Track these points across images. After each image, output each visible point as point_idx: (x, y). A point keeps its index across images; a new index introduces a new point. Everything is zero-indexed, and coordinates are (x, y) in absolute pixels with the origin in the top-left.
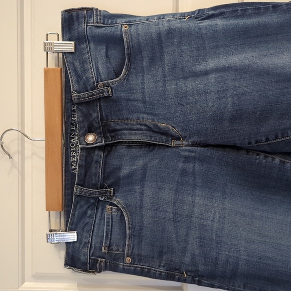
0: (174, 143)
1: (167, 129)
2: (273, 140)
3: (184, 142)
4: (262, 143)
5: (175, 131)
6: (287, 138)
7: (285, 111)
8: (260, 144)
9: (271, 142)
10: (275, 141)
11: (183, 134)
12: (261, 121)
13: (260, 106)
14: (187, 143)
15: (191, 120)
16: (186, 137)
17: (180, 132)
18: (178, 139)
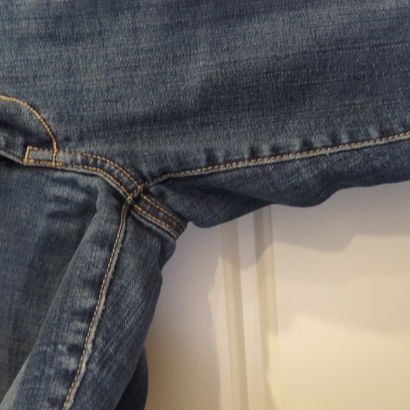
0: (32, 156)
1: (12, 110)
2: (326, 147)
3: (61, 154)
4: (291, 157)
5: (38, 119)
6: (366, 144)
7: (363, 68)
8: (285, 158)
9: (318, 153)
10: (330, 150)
11: (61, 130)
12: (291, 99)
13: (291, 52)
14: (68, 157)
15: (89, 90)
16: (67, 139)
17: (51, 124)
18: (45, 143)
